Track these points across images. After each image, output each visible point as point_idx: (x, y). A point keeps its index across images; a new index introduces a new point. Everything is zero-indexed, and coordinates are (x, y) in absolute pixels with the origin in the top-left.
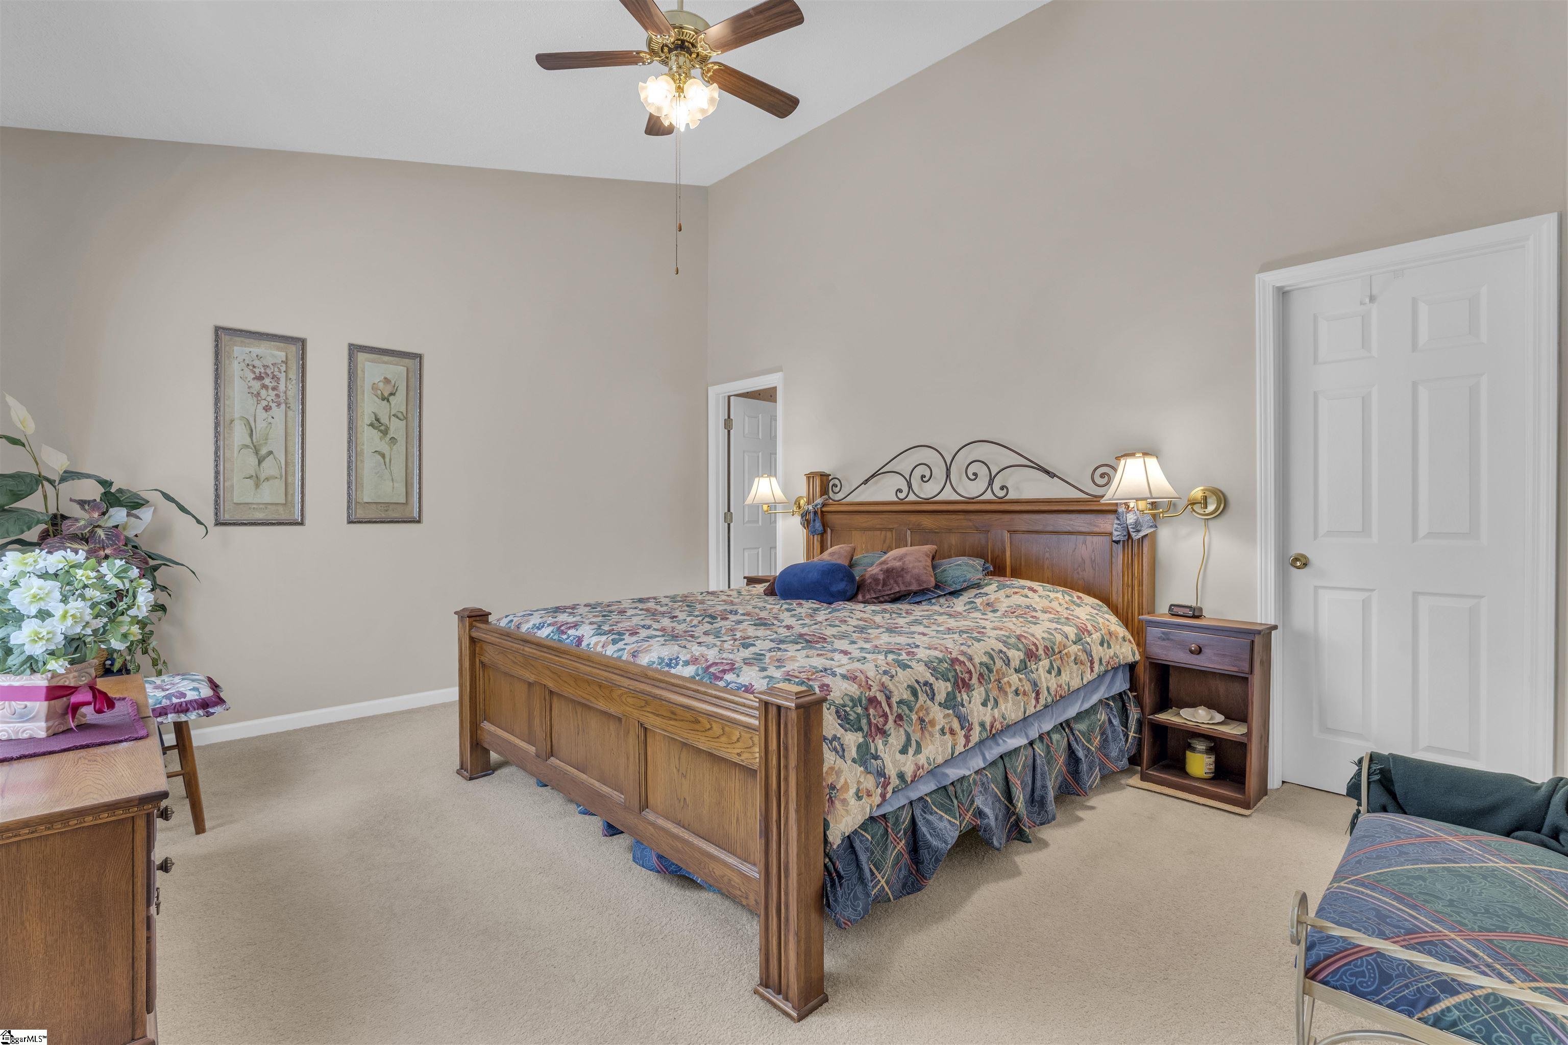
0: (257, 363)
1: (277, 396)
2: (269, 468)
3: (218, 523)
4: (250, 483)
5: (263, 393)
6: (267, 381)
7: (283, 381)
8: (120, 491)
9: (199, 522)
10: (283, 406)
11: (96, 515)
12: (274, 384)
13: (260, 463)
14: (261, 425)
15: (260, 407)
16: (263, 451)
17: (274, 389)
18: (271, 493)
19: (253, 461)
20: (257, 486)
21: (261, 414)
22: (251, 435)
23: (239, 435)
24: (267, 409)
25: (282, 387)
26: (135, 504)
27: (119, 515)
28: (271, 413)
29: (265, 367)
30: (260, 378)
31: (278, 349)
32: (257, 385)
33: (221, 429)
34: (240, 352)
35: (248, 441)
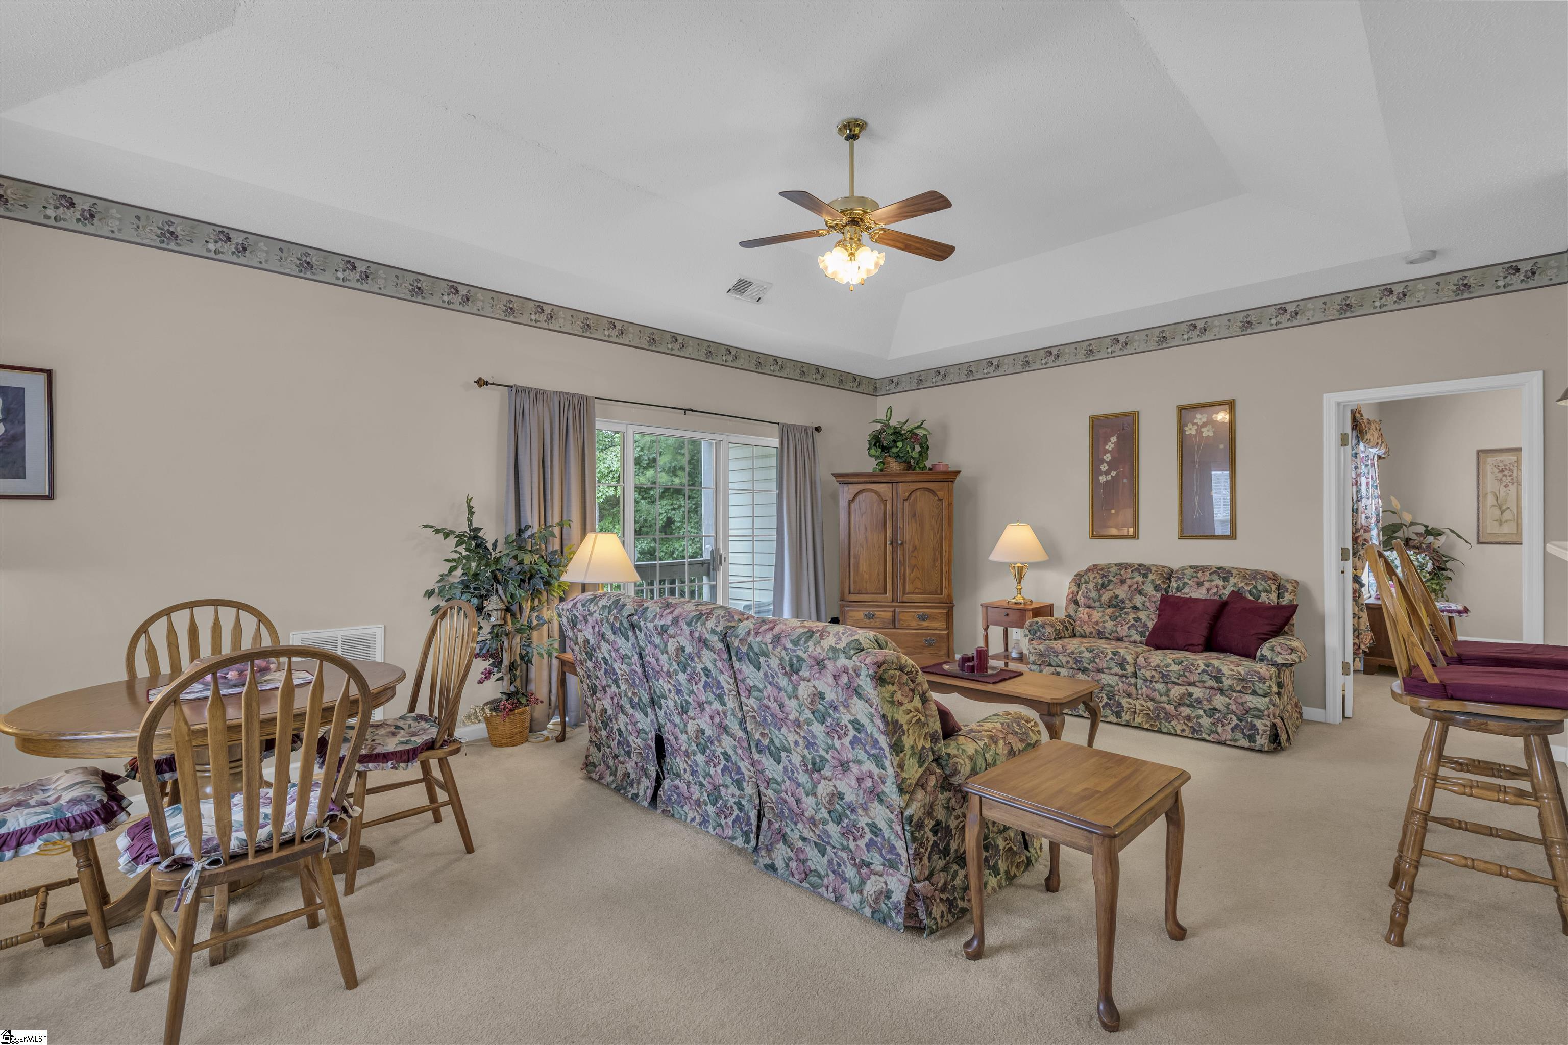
0: (1500, 464)
1: (1512, 479)
2: (1507, 515)
3: (1479, 543)
4: (1497, 523)
5: (1504, 478)
6: (1506, 473)
7: (1515, 471)
8: (1432, 528)
9: (1467, 542)
10: (1516, 484)
11: (1422, 539)
12: (1510, 473)
13: (1502, 513)
14: (1502, 494)
15: (1502, 486)
16: (1504, 508)
17: (1510, 476)
18: (1507, 529)
19: (1498, 512)
20: (1501, 524)
21: (1503, 489)
22: (1497, 500)
23: (1490, 500)
24: (1506, 486)
25: (1515, 474)
26: (1437, 533)
27: (1430, 539)
28: (1508, 488)
29: (1505, 465)
30: (1502, 471)
31: (1513, 455)
32: (1500, 475)
33: (1481, 498)
34: (1491, 460)
35: (1495, 503)
